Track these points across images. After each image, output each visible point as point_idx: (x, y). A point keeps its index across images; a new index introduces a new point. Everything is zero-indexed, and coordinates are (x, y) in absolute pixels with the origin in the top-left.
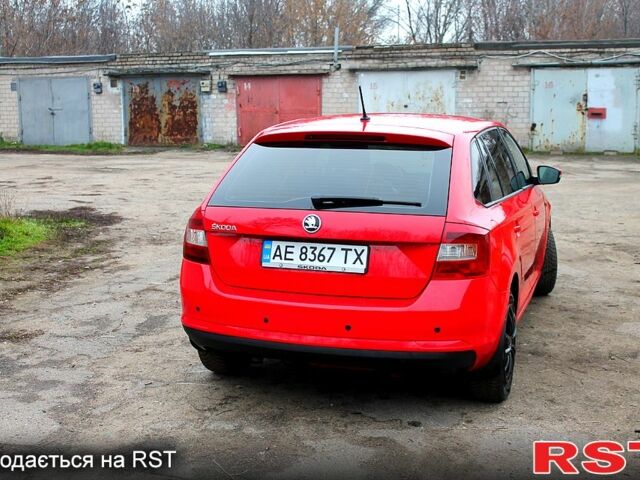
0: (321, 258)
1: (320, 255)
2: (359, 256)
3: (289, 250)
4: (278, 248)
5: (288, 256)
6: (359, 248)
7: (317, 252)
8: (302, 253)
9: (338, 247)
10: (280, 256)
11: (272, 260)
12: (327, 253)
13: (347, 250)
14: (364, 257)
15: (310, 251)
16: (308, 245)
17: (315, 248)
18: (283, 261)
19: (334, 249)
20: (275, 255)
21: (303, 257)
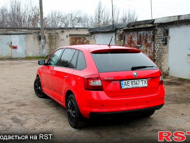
0: (137, 84)
1: (136, 83)
2: (145, 82)
3: (128, 83)
4: (125, 82)
5: (128, 84)
6: (145, 80)
7: (135, 82)
8: (132, 83)
9: (140, 80)
10: (126, 85)
11: (124, 87)
12: (138, 82)
13: (142, 81)
14: (146, 82)
15: (134, 82)
16: (133, 81)
17: (135, 81)
18: (127, 86)
19: (139, 81)
20: (125, 85)
21: (132, 84)
